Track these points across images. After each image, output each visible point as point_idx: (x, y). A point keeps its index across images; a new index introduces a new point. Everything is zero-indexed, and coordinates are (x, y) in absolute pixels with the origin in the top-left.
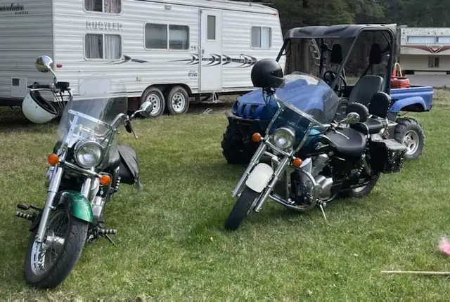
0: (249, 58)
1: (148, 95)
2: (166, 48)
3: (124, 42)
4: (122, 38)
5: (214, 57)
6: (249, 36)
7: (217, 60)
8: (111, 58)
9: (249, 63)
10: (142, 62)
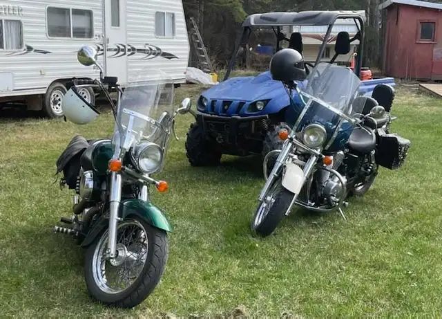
0: (154, 48)
1: (52, 92)
2: (70, 37)
3: (25, 29)
4: (23, 24)
5: (118, 47)
6: (153, 23)
7: (122, 50)
8: (12, 48)
9: (154, 54)
10: (45, 53)
